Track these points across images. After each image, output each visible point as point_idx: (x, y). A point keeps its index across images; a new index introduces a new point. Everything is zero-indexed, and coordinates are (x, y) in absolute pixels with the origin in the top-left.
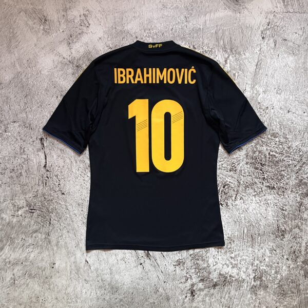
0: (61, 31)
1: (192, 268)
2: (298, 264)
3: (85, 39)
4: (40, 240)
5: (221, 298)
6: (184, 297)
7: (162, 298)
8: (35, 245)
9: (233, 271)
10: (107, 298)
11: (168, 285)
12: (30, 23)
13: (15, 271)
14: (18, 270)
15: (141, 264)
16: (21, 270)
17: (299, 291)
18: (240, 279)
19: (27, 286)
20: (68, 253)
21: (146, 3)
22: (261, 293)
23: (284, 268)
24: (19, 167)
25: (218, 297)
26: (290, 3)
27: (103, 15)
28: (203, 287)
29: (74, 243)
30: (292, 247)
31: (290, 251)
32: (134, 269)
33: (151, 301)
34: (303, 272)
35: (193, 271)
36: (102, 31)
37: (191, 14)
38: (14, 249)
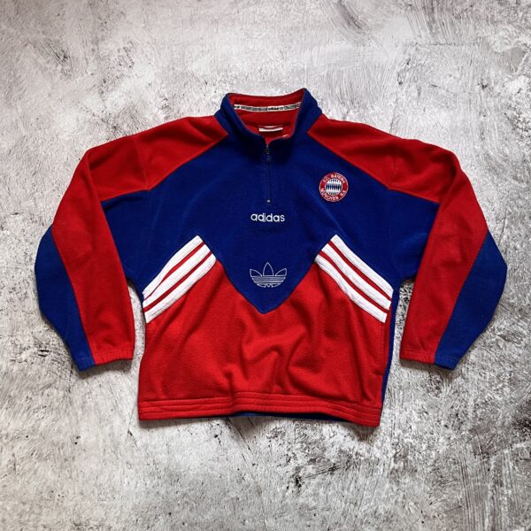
0: (89, 73)
1: (297, 441)
2: (463, 433)
3: (126, 85)
4: (55, 400)
5: (343, 490)
6: (284, 487)
7: (250, 491)
8: (48, 408)
9: (361, 447)
10: (163, 492)
11: (258, 469)
12: (41, 61)
13: (16, 450)
14: (21, 448)
15: (216, 436)
16: (25, 448)
17: (465, 476)
18: (373, 458)
19: (35, 473)
20: (101, 420)
21: (220, 31)
22: (406, 480)
23: (440, 441)
24: (22, 285)
25: (338, 487)
26: (440, 30)
27: (153, 49)
28: (314, 473)
29: (109, 403)
30: (452, 407)
31: (450, 413)
32: (206, 444)
33: (232, 495)
34: (471, 446)
35: (299, 446)
36: (153, 73)
37: (290, 48)
38: (15, 414)
